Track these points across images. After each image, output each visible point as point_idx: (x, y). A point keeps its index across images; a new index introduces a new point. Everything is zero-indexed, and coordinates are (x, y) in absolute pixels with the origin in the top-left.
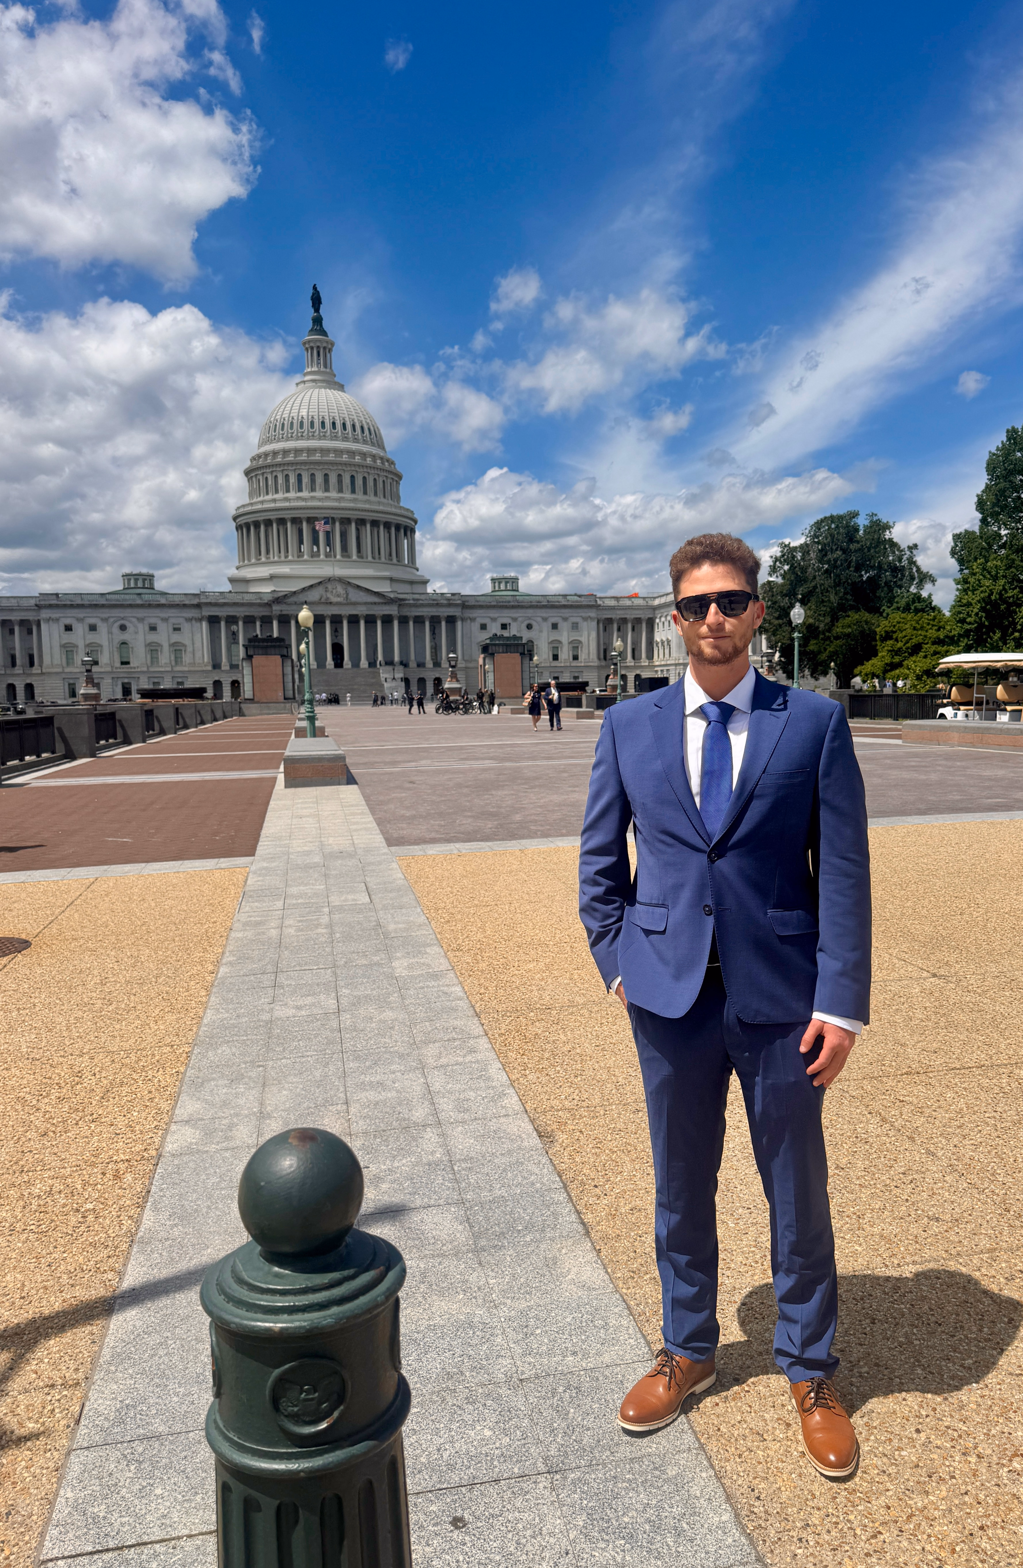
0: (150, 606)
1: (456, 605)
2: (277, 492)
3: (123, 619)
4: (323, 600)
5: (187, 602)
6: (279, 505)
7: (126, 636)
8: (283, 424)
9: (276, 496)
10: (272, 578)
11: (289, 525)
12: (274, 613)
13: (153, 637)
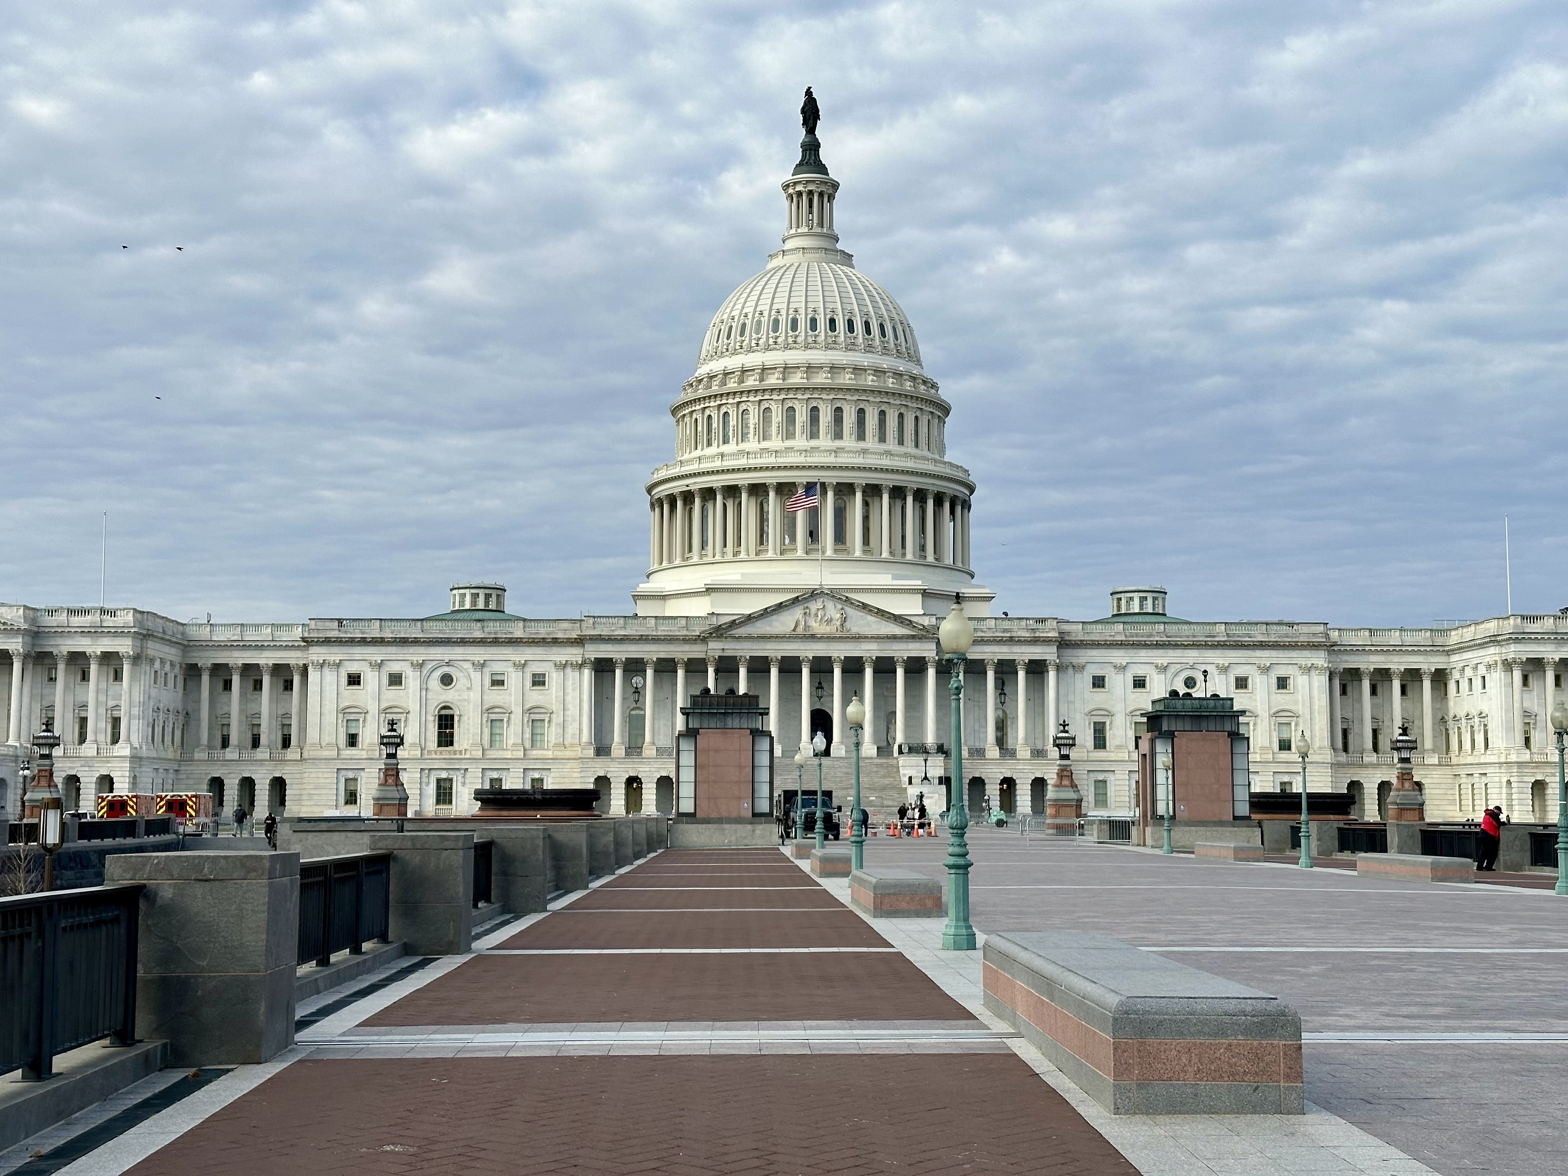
0: (496, 642)
1: (1047, 641)
2: (726, 441)
3: (448, 664)
4: (800, 630)
5: (560, 635)
6: (728, 464)
7: (449, 695)
8: (744, 325)
9: (725, 449)
10: (710, 590)
11: (744, 496)
12: (710, 653)
13: (495, 697)
